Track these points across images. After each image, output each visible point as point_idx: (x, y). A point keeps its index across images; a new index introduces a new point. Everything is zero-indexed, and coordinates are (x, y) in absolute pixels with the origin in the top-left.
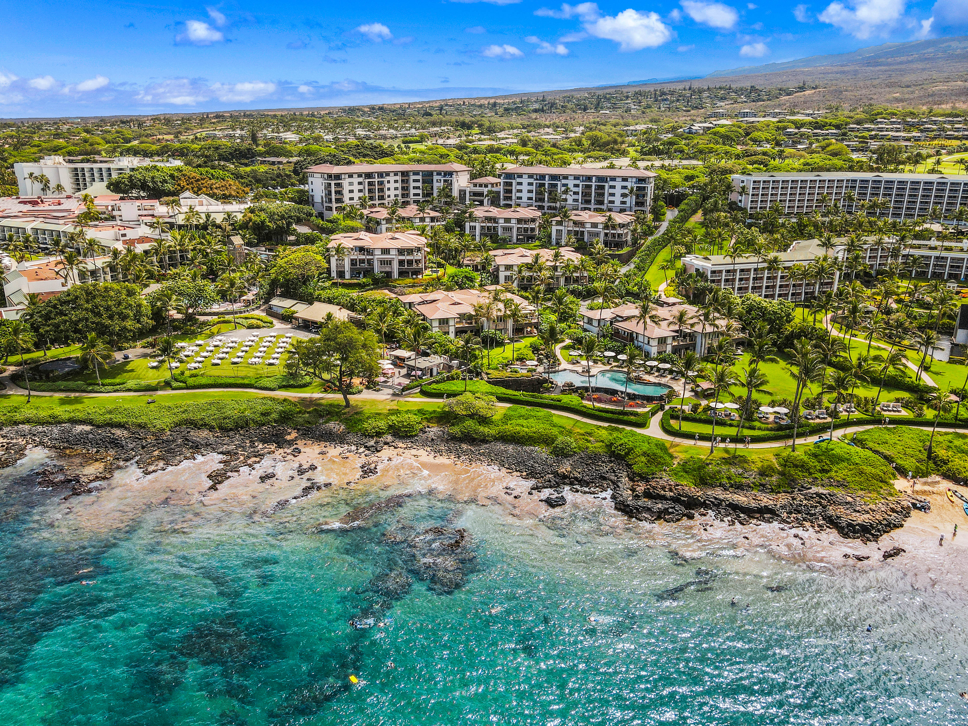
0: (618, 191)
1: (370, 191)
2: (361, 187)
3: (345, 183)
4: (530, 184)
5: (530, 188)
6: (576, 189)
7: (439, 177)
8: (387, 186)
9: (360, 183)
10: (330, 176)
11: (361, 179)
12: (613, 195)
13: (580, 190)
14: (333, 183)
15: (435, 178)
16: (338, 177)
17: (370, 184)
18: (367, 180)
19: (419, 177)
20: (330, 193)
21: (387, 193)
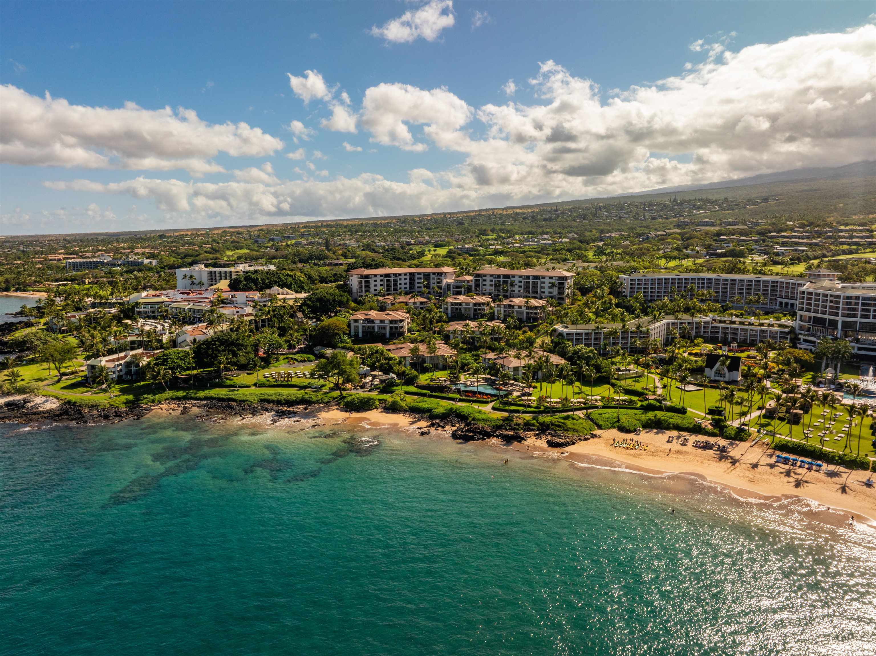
0: (547, 285)
1: (388, 285)
2: (382, 283)
3: (371, 281)
4: (491, 281)
5: (491, 283)
6: (520, 284)
7: (434, 276)
8: (399, 282)
9: (381, 280)
10: (362, 277)
11: (382, 278)
12: (544, 288)
13: (522, 284)
14: (363, 280)
15: (432, 276)
16: (367, 277)
17: (388, 281)
18: (386, 279)
19: (422, 276)
20: (361, 287)
21: (399, 286)
